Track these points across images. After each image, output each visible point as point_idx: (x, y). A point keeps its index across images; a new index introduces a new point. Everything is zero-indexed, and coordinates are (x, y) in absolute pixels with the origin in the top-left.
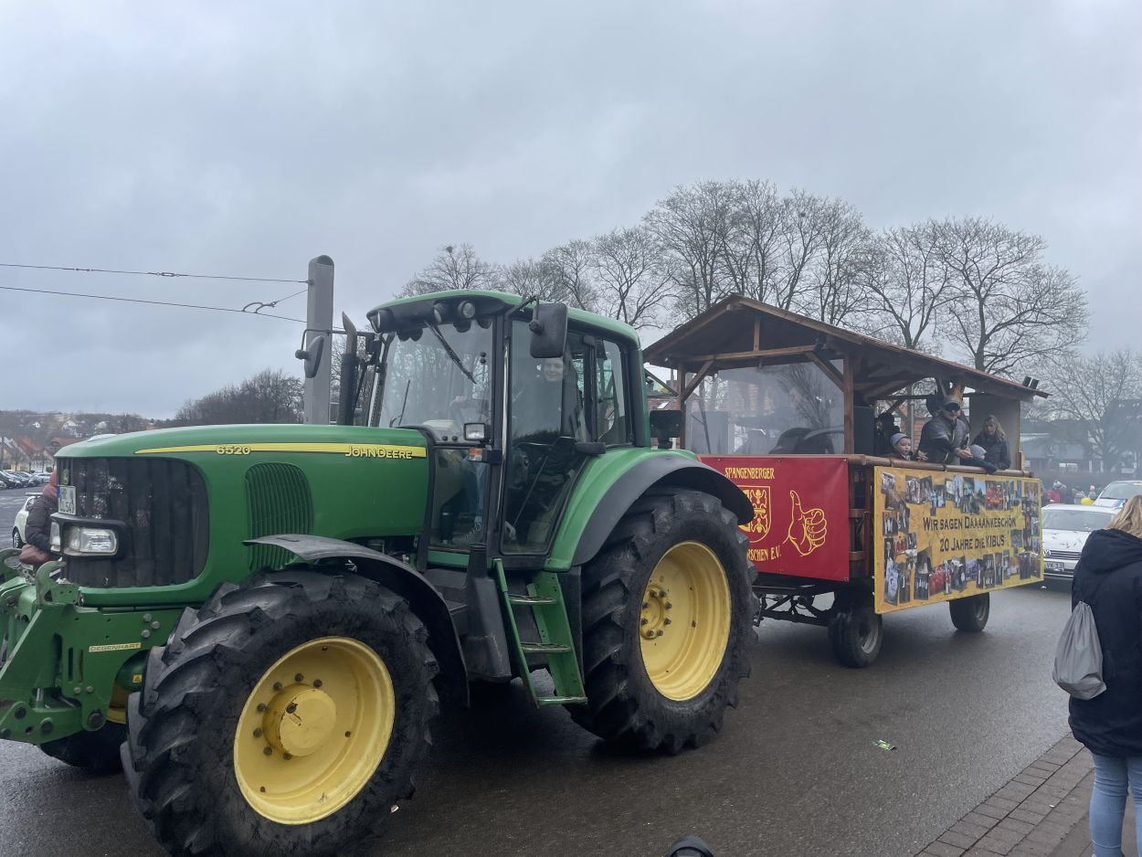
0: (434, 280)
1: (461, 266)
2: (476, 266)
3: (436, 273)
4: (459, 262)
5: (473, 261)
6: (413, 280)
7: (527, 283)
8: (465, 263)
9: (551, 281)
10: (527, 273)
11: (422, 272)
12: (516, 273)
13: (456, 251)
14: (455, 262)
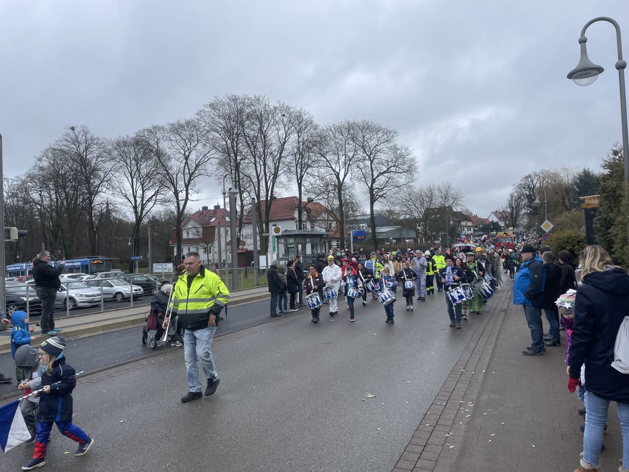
0: (63, 147)
1: (81, 139)
2: (92, 139)
3: (65, 143)
4: (80, 136)
5: (89, 136)
6: (48, 148)
7: (126, 149)
8: (84, 138)
9: (141, 148)
10: (125, 144)
11: (54, 143)
12: (118, 144)
13: (77, 130)
14: (77, 137)
